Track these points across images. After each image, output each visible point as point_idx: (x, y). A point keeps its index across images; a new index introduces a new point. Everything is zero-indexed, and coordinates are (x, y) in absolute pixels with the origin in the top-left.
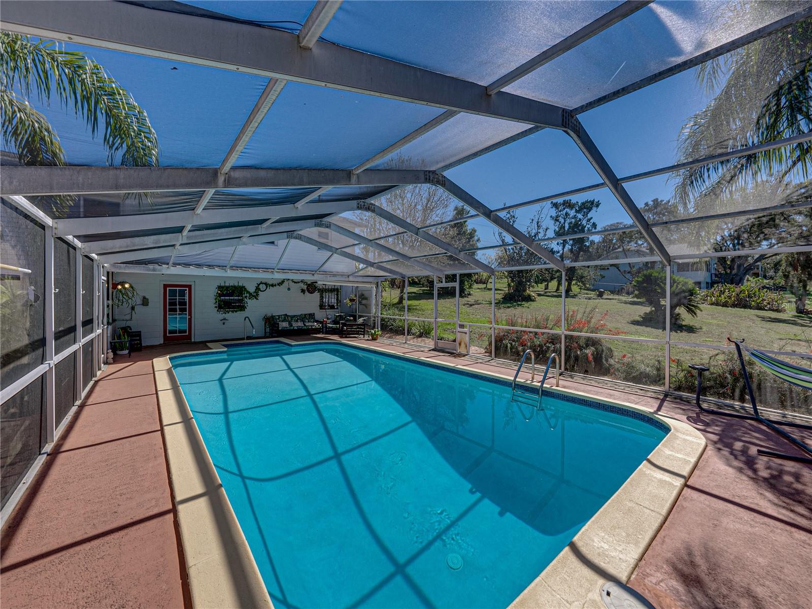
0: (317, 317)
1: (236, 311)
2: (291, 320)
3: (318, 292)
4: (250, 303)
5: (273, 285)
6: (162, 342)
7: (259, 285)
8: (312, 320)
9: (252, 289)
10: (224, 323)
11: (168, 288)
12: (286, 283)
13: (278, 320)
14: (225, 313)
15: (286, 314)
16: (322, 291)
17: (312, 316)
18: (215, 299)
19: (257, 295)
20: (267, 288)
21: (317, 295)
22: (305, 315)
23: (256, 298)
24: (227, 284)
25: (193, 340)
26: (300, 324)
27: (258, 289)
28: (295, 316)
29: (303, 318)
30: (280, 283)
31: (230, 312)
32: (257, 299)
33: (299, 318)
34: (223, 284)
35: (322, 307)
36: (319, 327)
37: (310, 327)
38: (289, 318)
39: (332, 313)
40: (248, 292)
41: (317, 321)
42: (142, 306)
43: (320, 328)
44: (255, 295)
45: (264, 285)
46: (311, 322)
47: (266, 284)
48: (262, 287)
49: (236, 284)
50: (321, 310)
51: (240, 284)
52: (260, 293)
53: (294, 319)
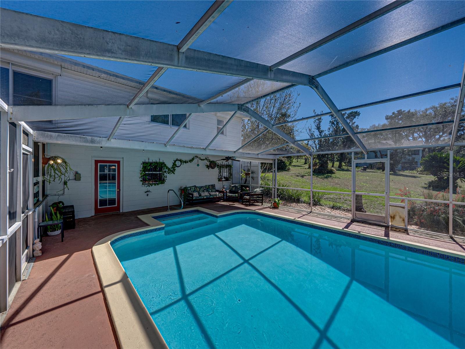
0: (218, 188)
1: (158, 184)
2: (200, 190)
3: (218, 168)
4: (169, 177)
5: (186, 162)
6: (93, 214)
7: (176, 161)
8: (214, 190)
9: (170, 165)
10: (148, 195)
11: (99, 164)
12: (196, 160)
13: (190, 191)
14: (149, 186)
15: (195, 186)
16: (220, 167)
17: (213, 186)
18: (141, 174)
19: (174, 170)
20: (181, 164)
21: (216, 170)
22: (209, 186)
23: (173, 172)
24: (151, 161)
25: (121, 211)
26: (206, 194)
27: (174, 164)
28: (202, 187)
29: (208, 188)
30: (191, 160)
31: (153, 185)
32: (174, 174)
33: (205, 189)
34: (147, 161)
35: (220, 180)
36: (221, 196)
37: (214, 196)
38: (198, 189)
39: (226, 184)
40: (167, 168)
41: (217, 191)
42: (74, 181)
44: (172, 171)
45: (179, 162)
46: (213, 191)
47: (181, 161)
48: (178, 163)
49: (158, 161)
50: (219, 182)
51: (161, 161)
52: (176, 168)
53: (201, 189)
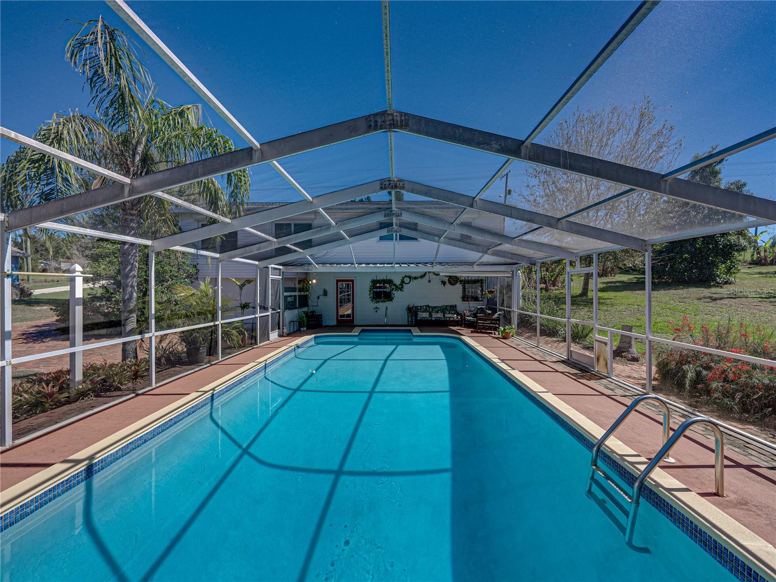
0: (459, 309)
1: (385, 302)
2: (432, 311)
3: (460, 284)
4: (397, 294)
5: (415, 278)
6: (336, 324)
7: (403, 278)
8: (453, 312)
9: (397, 282)
10: (376, 311)
12: (427, 275)
13: (419, 311)
14: (376, 303)
15: (428, 306)
16: (465, 282)
17: (453, 308)
18: (370, 291)
19: (402, 287)
20: (410, 281)
21: (459, 286)
22: (446, 306)
23: (401, 290)
24: (378, 279)
25: (355, 324)
26: (440, 315)
27: (403, 282)
28: (436, 307)
29: (444, 309)
30: (422, 276)
31: (381, 302)
33: (439, 309)
34: (375, 279)
35: (465, 298)
36: (457, 319)
37: (448, 319)
38: (430, 309)
39: (474, 305)
40: (395, 285)
41: (458, 314)
42: (323, 296)
43: (459, 321)
44: (400, 288)
45: (408, 278)
46: (452, 313)
47: (410, 277)
48: (407, 280)
49: (385, 278)
50: (463, 302)
51: (388, 278)
52: (404, 285)
53: (434, 310)
